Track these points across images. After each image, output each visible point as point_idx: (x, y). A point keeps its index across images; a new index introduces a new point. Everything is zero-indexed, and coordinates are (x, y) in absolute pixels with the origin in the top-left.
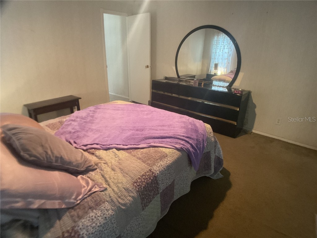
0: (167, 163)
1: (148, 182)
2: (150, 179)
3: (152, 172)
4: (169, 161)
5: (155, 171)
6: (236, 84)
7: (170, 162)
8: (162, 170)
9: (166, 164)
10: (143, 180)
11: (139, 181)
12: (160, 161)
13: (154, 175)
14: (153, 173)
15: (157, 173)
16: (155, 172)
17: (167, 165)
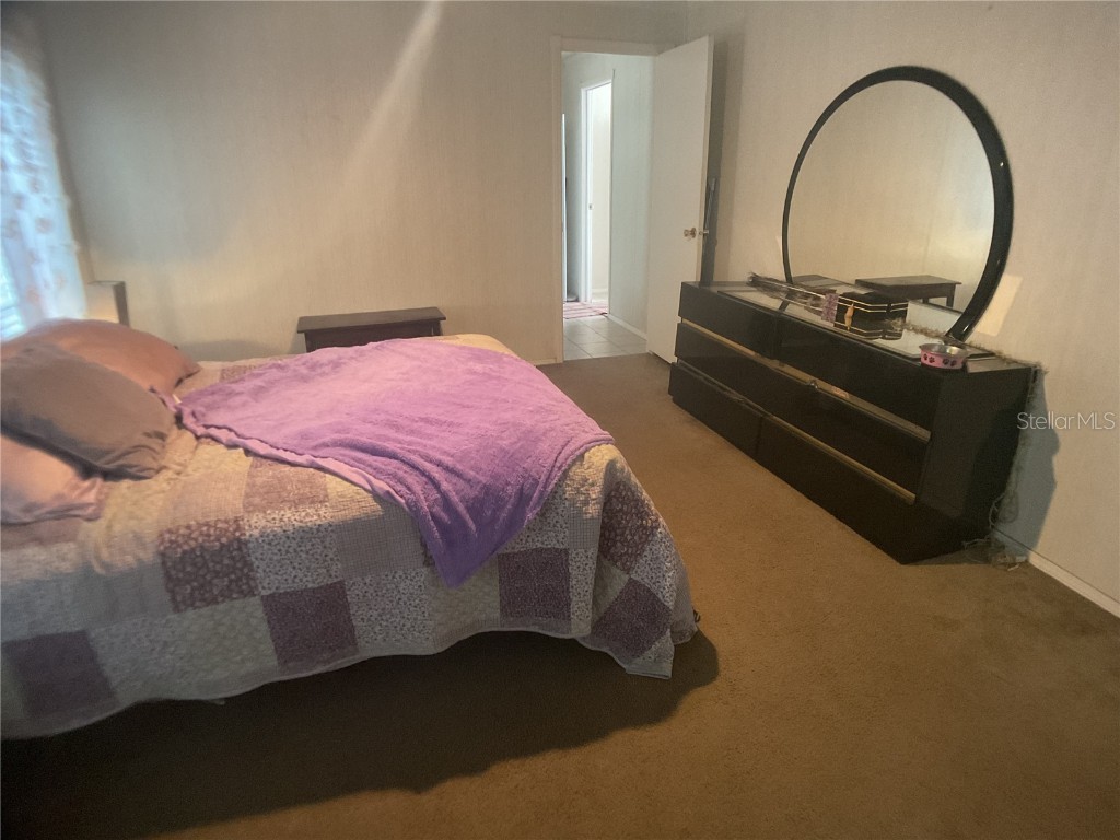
0: (307, 519)
1: (207, 544)
2: (218, 540)
3: (238, 525)
4: (315, 518)
5: (250, 526)
6: (989, 330)
7: (319, 522)
8: (272, 531)
9: (301, 521)
10: (194, 536)
11: (182, 531)
12: (290, 508)
13: (238, 534)
14: (238, 528)
15: (251, 535)
16: (247, 528)
17: (301, 524)
